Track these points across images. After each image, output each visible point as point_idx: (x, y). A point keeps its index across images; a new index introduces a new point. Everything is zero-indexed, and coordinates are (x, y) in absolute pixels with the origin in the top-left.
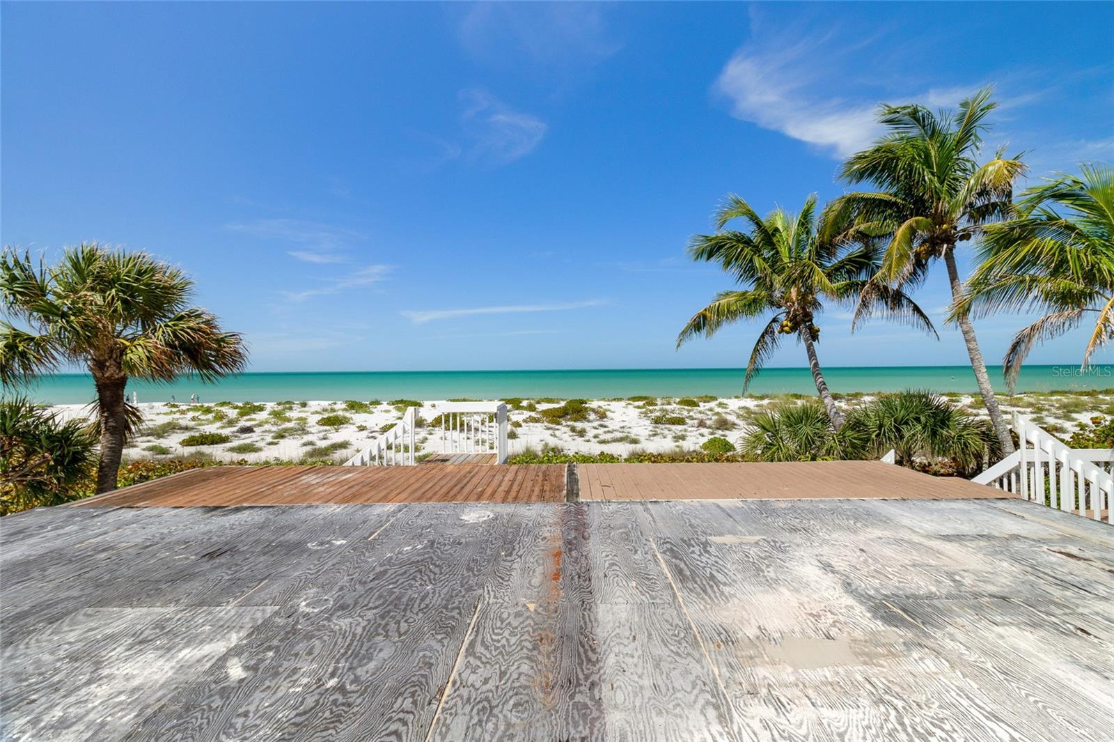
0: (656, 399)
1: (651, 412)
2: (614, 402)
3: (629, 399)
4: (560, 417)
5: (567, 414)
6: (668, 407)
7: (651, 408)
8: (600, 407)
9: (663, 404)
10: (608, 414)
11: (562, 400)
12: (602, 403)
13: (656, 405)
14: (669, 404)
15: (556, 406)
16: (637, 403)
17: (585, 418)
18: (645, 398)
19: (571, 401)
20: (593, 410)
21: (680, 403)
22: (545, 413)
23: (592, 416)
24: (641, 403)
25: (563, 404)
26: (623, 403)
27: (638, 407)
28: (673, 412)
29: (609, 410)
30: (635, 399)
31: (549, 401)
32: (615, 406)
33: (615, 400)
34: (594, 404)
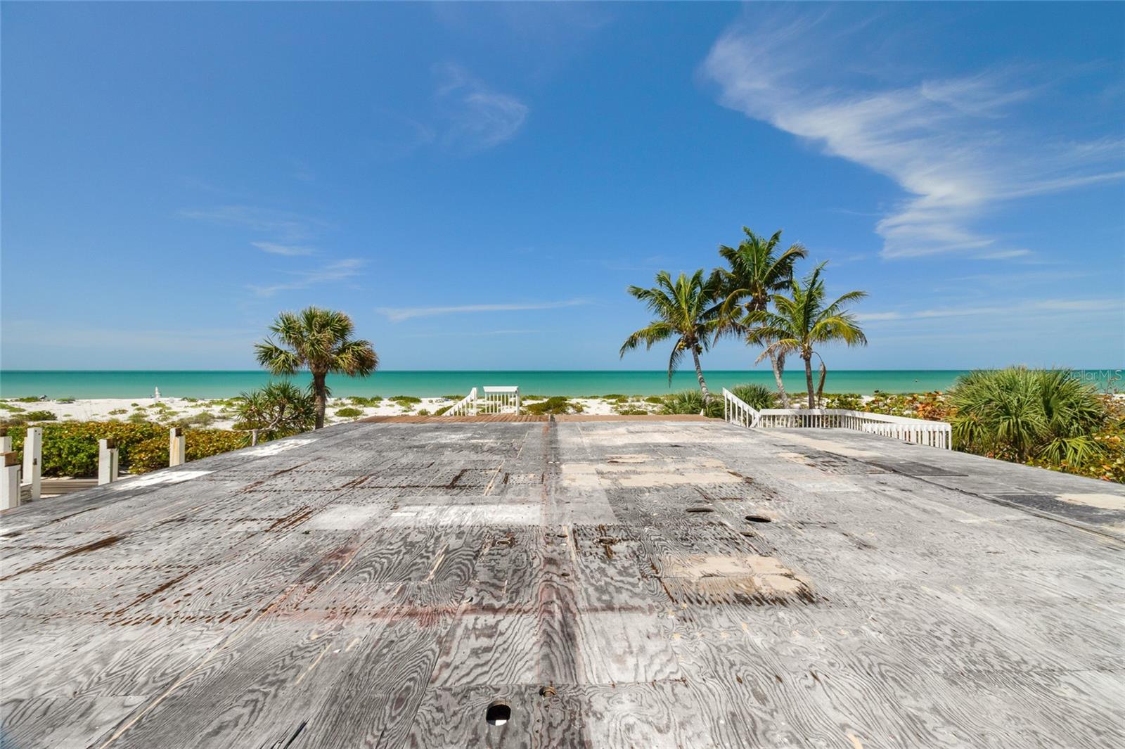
0: (628, 397)
1: (621, 407)
2: (591, 400)
3: (604, 397)
4: (544, 411)
5: (549, 408)
6: (637, 404)
7: (622, 404)
8: (578, 403)
9: (633, 401)
10: (584, 408)
11: (545, 397)
12: (580, 400)
13: (627, 402)
14: (638, 401)
15: (540, 402)
16: (610, 401)
17: (565, 412)
18: (619, 396)
19: (553, 398)
20: (572, 405)
21: (647, 400)
22: (530, 407)
23: (571, 410)
24: (614, 401)
25: (546, 400)
26: (598, 400)
27: (611, 404)
28: (639, 407)
29: (586, 406)
30: (609, 397)
31: (533, 398)
32: (591, 402)
33: (591, 397)
34: (574, 401)
